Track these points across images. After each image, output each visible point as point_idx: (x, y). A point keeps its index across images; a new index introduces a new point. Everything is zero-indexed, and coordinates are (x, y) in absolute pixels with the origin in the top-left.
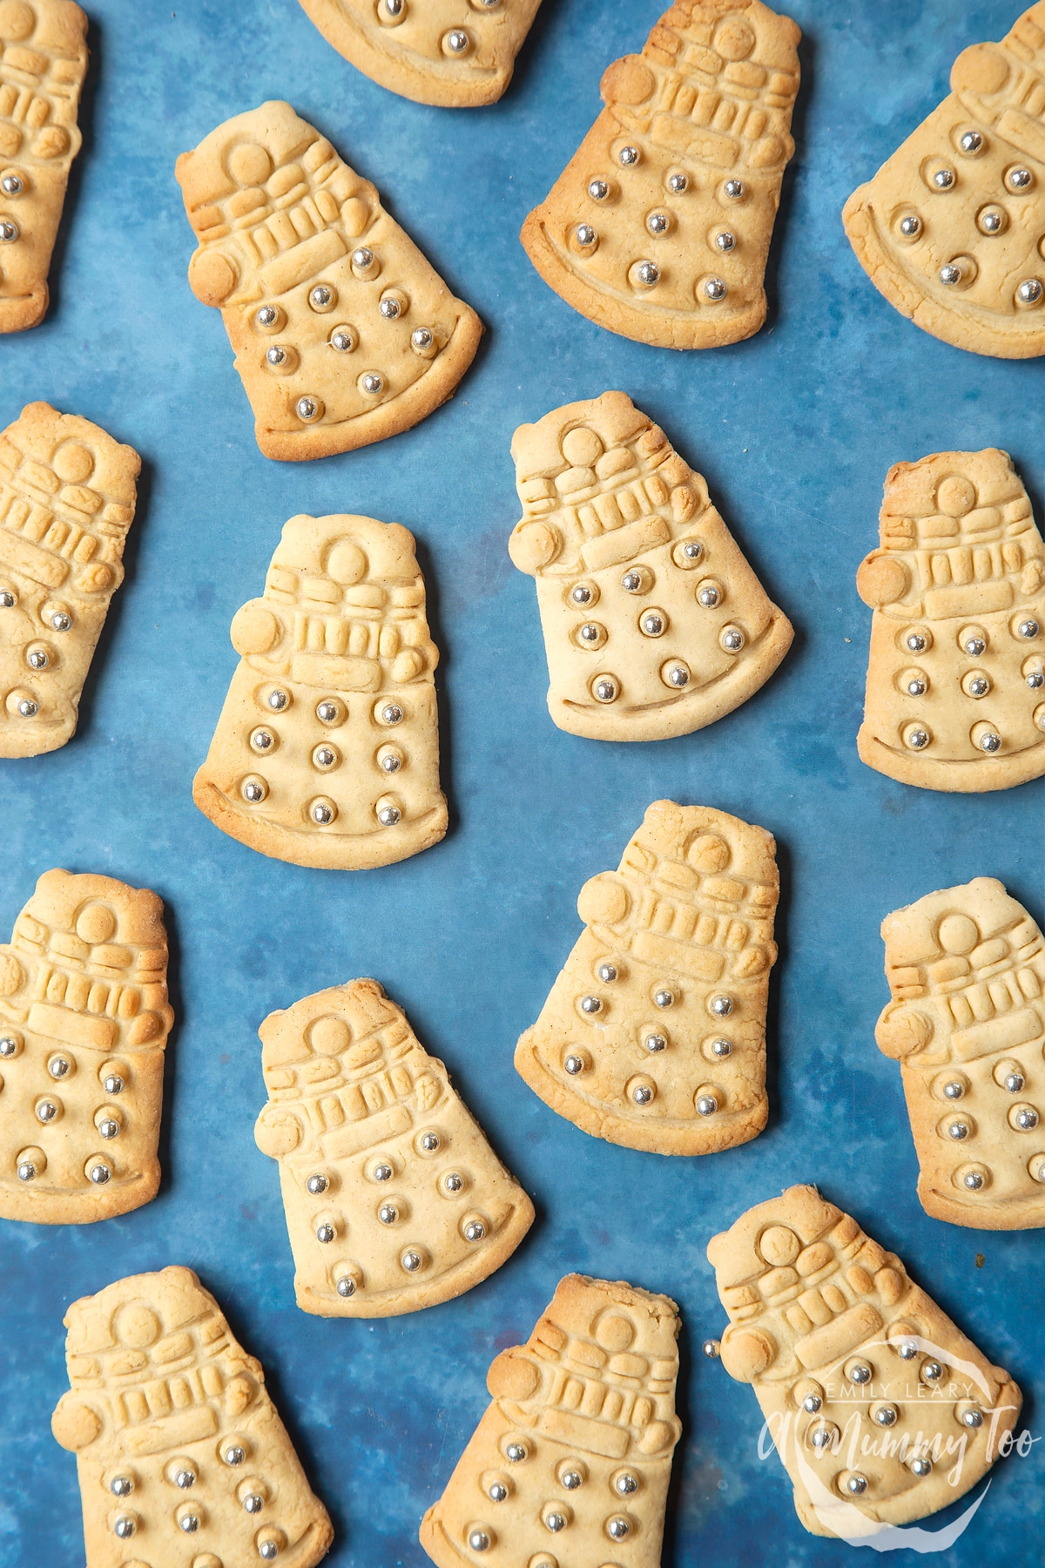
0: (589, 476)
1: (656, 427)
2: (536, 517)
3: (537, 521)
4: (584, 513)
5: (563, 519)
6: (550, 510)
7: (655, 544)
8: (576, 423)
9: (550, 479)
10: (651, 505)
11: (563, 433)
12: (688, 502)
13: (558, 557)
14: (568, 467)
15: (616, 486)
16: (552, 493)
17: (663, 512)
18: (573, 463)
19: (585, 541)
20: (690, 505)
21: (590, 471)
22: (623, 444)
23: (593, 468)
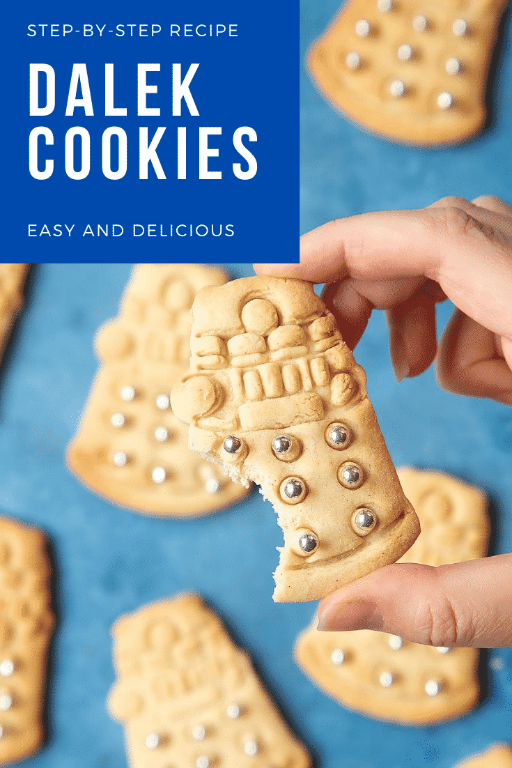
0: (261, 343)
1: (330, 315)
2: (202, 372)
3: (204, 375)
4: (249, 378)
5: (229, 377)
6: (217, 367)
7: (309, 418)
8: (258, 294)
9: (224, 340)
10: (314, 384)
11: (244, 301)
12: (347, 387)
13: (216, 411)
14: (242, 331)
15: (284, 359)
16: (224, 353)
17: (322, 391)
18: (247, 330)
19: (244, 402)
20: (348, 391)
21: (263, 339)
22: (298, 322)
23: (266, 338)
